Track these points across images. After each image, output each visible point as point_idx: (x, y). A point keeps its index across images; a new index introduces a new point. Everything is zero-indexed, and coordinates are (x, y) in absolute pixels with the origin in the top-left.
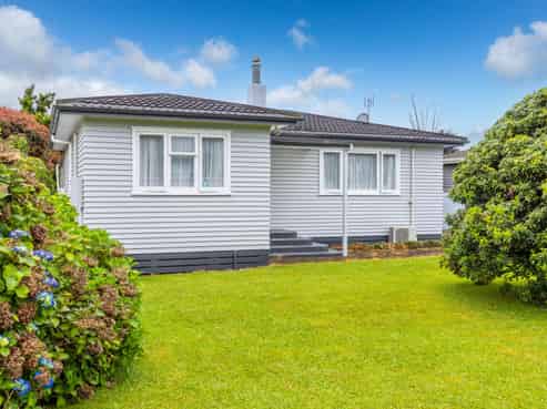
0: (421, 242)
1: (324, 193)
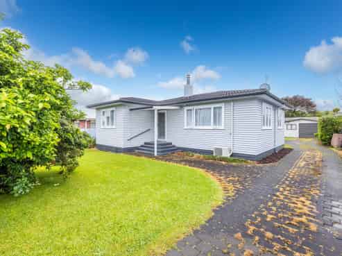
0: (232, 158)
1: (186, 128)
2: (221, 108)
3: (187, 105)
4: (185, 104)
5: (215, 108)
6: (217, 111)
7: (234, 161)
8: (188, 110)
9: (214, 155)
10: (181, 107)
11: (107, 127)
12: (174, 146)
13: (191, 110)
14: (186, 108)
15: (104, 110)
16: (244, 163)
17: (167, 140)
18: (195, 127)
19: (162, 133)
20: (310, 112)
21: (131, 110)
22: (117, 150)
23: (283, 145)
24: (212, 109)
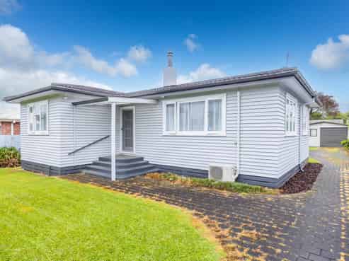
1: (165, 133)
2: (219, 101)
3: (166, 98)
4: (163, 96)
5: (210, 102)
6: (215, 106)
7: (243, 189)
8: (168, 106)
9: (210, 178)
10: (158, 100)
11: (37, 133)
12: (147, 163)
13: (173, 105)
14: (165, 103)
15: (31, 105)
16: (259, 195)
17: (136, 152)
18: (180, 133)
19: (128, 142)
20: (330, 114)
21: (75, 104)
22: (51, 171)
23: (307, 159)
24: (207, 104)
